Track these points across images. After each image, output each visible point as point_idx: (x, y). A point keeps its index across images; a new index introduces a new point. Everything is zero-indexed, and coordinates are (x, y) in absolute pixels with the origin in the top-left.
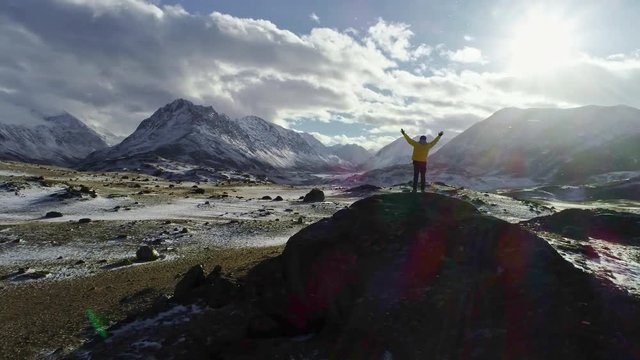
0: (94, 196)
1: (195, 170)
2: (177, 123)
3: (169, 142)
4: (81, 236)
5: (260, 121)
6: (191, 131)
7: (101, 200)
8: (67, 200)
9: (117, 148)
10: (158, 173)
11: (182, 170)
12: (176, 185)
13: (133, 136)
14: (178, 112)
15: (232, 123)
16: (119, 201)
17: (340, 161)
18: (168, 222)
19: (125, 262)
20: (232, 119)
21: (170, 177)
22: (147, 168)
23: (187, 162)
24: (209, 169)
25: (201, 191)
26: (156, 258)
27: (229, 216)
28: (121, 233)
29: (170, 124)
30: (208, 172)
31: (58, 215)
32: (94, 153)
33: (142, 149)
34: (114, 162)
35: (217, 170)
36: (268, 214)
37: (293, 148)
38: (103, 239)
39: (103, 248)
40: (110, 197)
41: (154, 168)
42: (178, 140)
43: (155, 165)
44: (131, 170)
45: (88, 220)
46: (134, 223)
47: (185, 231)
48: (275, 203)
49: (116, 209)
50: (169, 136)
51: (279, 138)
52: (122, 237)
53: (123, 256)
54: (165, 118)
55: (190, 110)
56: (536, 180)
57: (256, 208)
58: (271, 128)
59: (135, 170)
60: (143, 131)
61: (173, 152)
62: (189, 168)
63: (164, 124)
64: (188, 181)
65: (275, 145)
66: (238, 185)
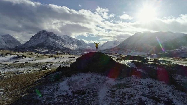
0: (26, 57)
1: (48, 51)
2: (42, 37)
3: (40, 43)
4: (27, 66)
5: (67, 36)
6: (47, 40)
7: (27, 58)
8: (19, 58)
9: (24, 45)
10: (38, 52)
11: (44, 51)
12: (45, 55)
13: (29, 41)
14: (43, 34)
15: (59, 37)
16: (32, 58)
17: (91, 48)
18: (47, 63)
19: (40, 70)
20: (59, 36)
21: (41, 53)
22: (34, 51)
23: (46, 49)
24: (53, 51)
25: (52, 56)
26: (47, 69)
27: (61, 61)
28: (37, 65)
29: (41, 37)
30: (52, 52)
31: (18, 62)
32: (17, 46)
33: (32, 45)
34: (24, 49)
35: (55, 51)
37: (77, 44)
38: (33, 66)
39: (33, 68)
40: (30, 57)
42: (43, 42)
43: (36, 50)
44: (29, 51)
45: (27, 63)
46: (39, 63)
47: (52, 64)
48: (73, 58)
49: (32, 60)
50: (40, 41)
51: (73, 41)
52: (37, 66)
54: (39, 36)
55: (46, 33)
56: (146, 53)
57: (68, 60)
58: (71, 39)
59: (31, 51)
60: (32, 39)
61: (42, 46)
62: (47, 50)
63: (39, 38)
64: (47, 54)
65: (72, 44)
66: (62, 55)
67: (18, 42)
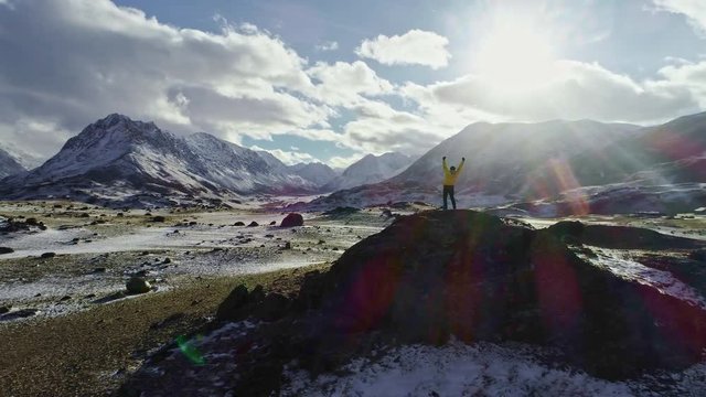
0: (44, 228)
1: (137, 196)
2: (111, 142)
3: (101, 164)
4: (51, 271)
5: (210, 138)
6: (130, 151)
7: (51, 233)
8: (11, 234)
9: (37, 172)
10: (93, 200)
11: (121, 196)
12: (125, 214)
13: (57, 157)
14: (112, 128)
15: (179, 141)
16: (74, 233)
17: (304, 182)
18: (146, 253)
19: (118, 295)
20: (178, 136)
21: (107, 204)
22: (77, 195)
23: (125, 187)
24: (154, 194)
25: (159, 219)
26: (147, 290)
27: (207, 244)
28: (99, 266)
29: (103, 142)
30: (152, 199)
31: (9, 250)
32: (6, 179)
33: (69, 172)
34: (35, 188)
35: (164, 195)
36: (250, 240)
37: (249, 169)
38: (78, 274)
39: (83, 283)
40: (62, 228)
41: (86, 194)
42: (114, 161)
43: (88, 191)
44: (58, 198)
45: (52, 255)
46: (107, 255)
47: (168, 261)
48: (250, 229)
49: (75, 241)
50: (102, 157)
51: (234, 156)
52: (101, 270)
53: (109, 290)
54: (97, 135)
55: (127, 126)
56: (507, 197)
57: (233, 235)
58: (224, 146)
59: (64, 197)
60: (69, 151)
61: (107, 175)
62: (130, 193)
63: (96, 144)
64: (133, 208)
65: (230, 166)
66: (196, 211)
67: (11, 162)
